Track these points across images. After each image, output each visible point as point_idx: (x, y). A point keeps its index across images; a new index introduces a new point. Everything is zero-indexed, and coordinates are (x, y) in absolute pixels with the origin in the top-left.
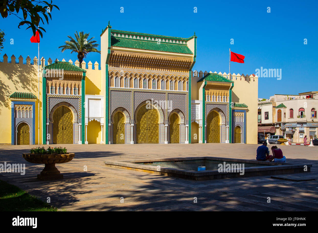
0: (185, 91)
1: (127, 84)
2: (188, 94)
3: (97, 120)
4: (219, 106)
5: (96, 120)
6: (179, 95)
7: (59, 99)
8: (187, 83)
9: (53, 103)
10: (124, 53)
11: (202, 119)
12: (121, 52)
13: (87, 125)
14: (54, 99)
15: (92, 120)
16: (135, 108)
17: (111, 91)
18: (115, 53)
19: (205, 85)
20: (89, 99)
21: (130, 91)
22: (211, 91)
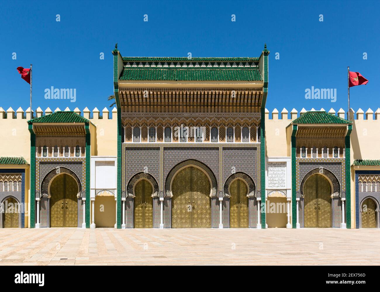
0: (255, 143)
1: (152, 137)
6: (243, 150)
7: (54, 164)
11: (291, 188)
12: (137, 88)
13: (94, 200)
14: (47, 164)
15: (101, 193)
17: (126, 148)
18: (127, 91)
19: (294, 131)
20: (96, 163)
21: (158, 147)
22: (310, 140)
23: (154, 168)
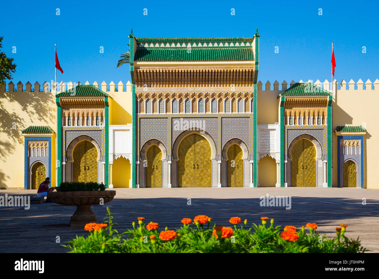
0: (249, 113)
1: (162, 108)
2: (252, 117)
3: (125, 157)
4: (309, 131)
5: (123, 156)
6: (238, 119)
7: (77, 132)
8: (252, 101)
9: (70, 138)
10: (153, 68)
11: (280, 152)
12: (149, 67)
13: (112, 163)
14: (72, 132)
15: (118, 157)
16: (174, 140)
17: (140, 118)
18: (141, 70)
19: (282, 102)
20: (114, 131)
21: (166, 117)
22: (296, 110)
23: (163, 136)
